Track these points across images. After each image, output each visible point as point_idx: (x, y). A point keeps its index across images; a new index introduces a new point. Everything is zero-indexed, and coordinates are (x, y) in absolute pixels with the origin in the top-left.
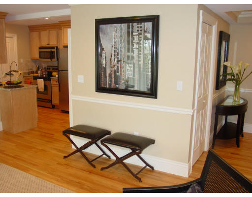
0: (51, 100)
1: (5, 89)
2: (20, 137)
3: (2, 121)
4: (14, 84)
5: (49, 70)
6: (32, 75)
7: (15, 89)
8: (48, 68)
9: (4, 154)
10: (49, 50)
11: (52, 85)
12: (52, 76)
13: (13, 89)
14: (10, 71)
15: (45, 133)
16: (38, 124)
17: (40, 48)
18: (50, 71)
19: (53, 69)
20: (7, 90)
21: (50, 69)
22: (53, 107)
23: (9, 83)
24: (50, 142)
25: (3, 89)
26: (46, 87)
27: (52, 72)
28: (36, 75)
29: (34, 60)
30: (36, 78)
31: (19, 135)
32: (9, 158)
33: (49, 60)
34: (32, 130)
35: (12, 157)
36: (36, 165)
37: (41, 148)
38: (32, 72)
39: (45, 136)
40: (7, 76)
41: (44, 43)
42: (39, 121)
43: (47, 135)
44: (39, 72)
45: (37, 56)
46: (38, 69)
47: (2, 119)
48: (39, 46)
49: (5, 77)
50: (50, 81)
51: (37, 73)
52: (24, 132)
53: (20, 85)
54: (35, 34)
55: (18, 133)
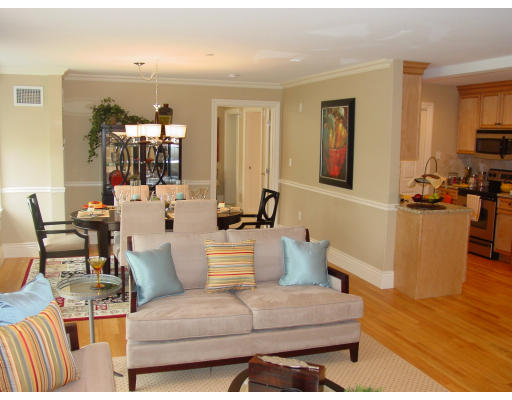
0: (493, 243)
1: (409, 210)
2: (428, 308)
3: (394, 270)
4: (427, 201)
5: (492, 178)
6: (456, 186)
7: (430, 211)
8: (492, 173)
9: (397, 335)
10: (499, 136)
11: (498, 211)
12: (500, 192)
13: (427, 211)
14: (424, 176)
15: (479, 310)
16: (463, 288)
17: (478, 132)
18: (495, 179)
19: (503, 177)
20: (415, 211)
21: (495, 175)
22: (496, 256)
23: (418, 198)
24: (492, 332)
25: (406, 209)
26: (483, 214)
27: (500, 184)
28: (465, 186)
29: (463, 155)
30: (463, 192)
31: (425, 303)
32: (405, 344)
33: (498, 157)
34: (451, 297)
35: (414, 345)
36: (463, 376)
37: (471, 340)
38: (457, 180)
39: (479, 316)
40: (417, 184)
41: (489, 122)
42: (466, 283)
43: (484, 315)
44: (472, 180)
45: (471, 147)
46: (469, 174)
47: (395, 265)
48: (476, 127)
49: (412, 186)
50: (496, 200)
51: (466, 183)
52: (434, 299)
53: (440, 203)
54: (470, 103)
55: (423, 300)
